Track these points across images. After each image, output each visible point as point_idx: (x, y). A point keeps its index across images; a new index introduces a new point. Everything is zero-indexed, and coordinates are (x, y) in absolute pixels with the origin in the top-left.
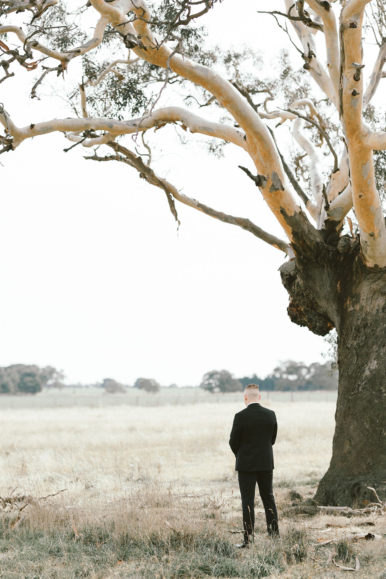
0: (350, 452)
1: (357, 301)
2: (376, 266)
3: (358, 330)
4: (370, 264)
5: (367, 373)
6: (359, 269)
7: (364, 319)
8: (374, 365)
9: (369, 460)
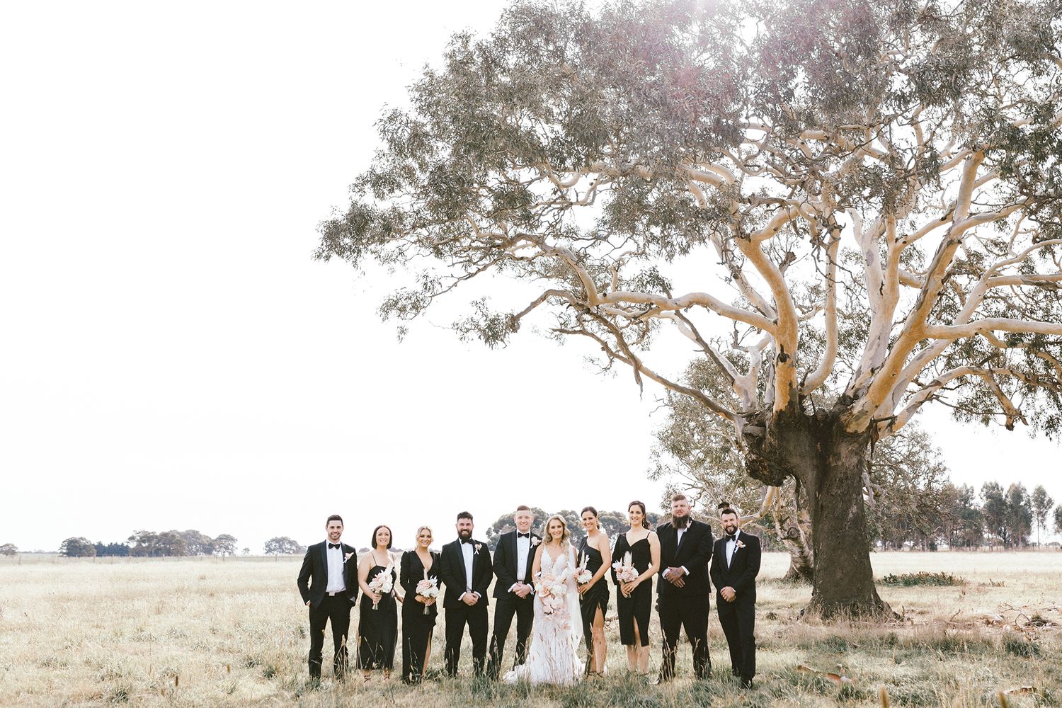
0: (842, 579)
1: (839, 459)
2: (856, 431)
3: (841, 481)
4: (849, 430)
5: (851, 515)
6: (838, 434)
7: (845, 473)
8: (854, 509)
9: (858, 585)
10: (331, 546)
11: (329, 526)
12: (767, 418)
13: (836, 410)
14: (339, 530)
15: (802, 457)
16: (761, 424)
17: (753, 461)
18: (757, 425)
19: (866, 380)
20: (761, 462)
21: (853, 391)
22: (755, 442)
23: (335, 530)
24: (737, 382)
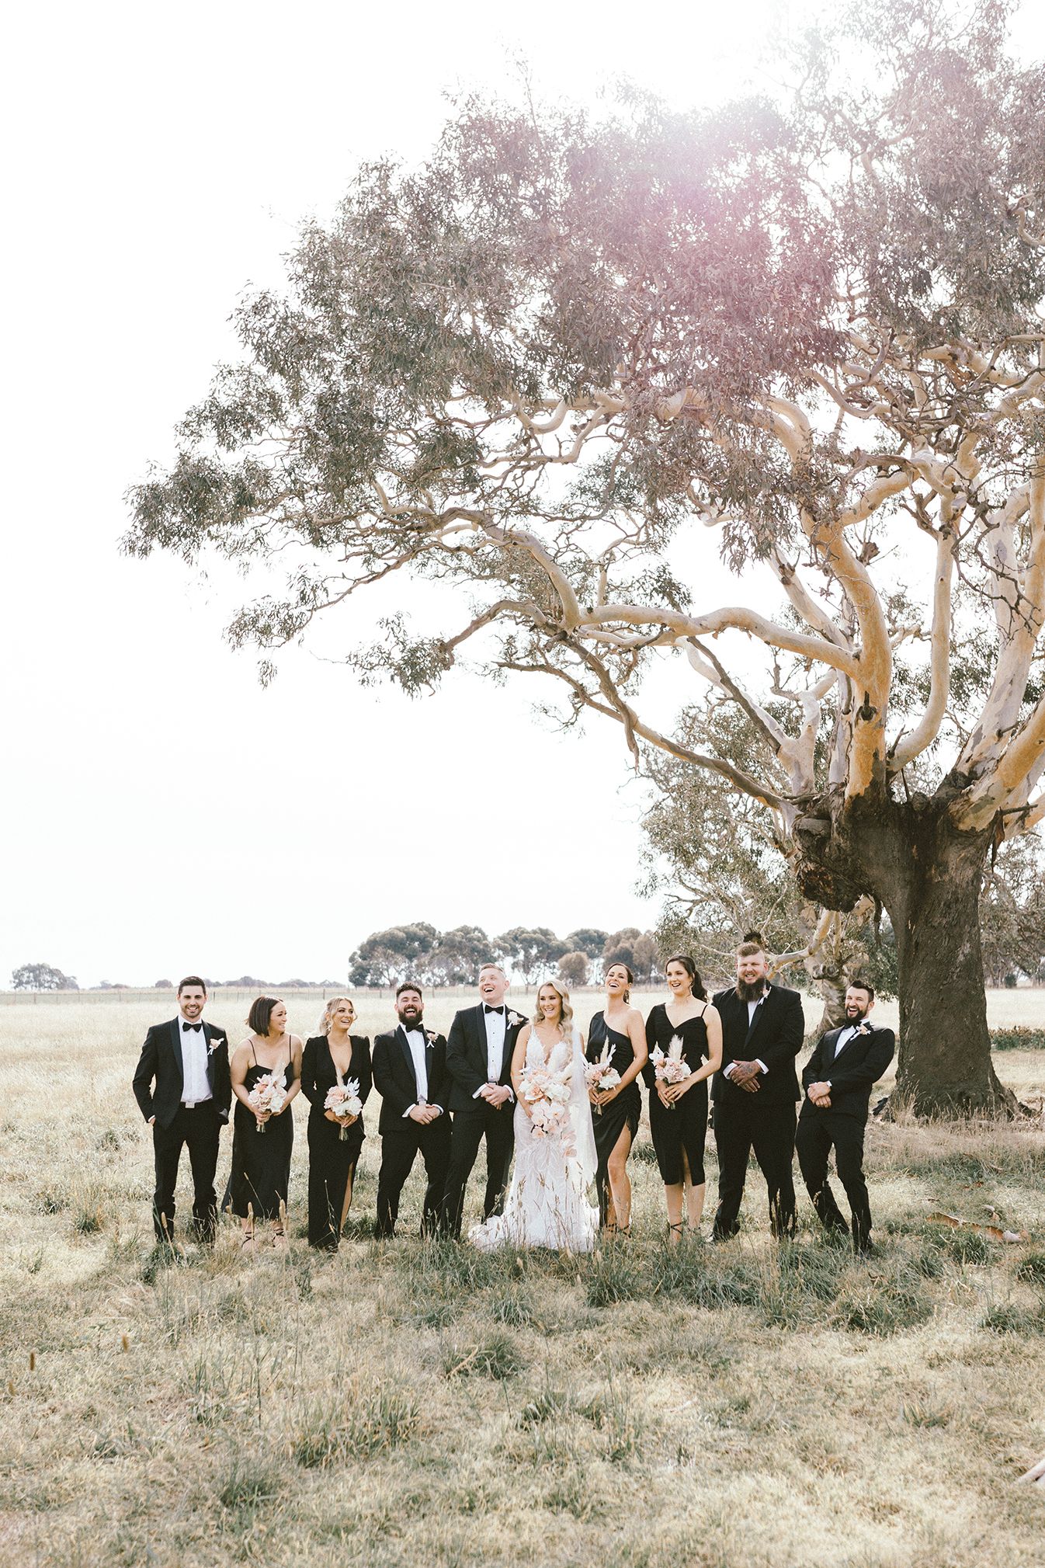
0: (945, 1054)
1: (946, 871)
2: (973, 829)
3: (948, 906)
4: (962, 827)
5: (961, 958)
6: (946, 832)
7: (954, 893)
8: (967, 948)
9: (970, 1064)
10: (186, 1027)
11: (182, 995)
12: (833, 805)
13: (943, 794)
14: (199, 1002)
15: (888, 867)
16: (824, 816)
17: (810, 873)
18: (817, 817)
19: (989, 748)
20: (823, 874)
21: (968, 765)
22: (814, 843)
23: (193, 1001)
24: (784, 749)
